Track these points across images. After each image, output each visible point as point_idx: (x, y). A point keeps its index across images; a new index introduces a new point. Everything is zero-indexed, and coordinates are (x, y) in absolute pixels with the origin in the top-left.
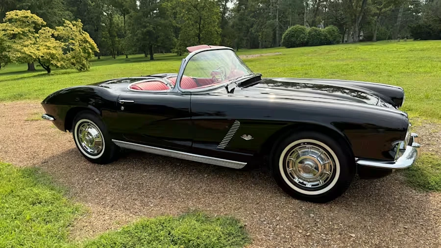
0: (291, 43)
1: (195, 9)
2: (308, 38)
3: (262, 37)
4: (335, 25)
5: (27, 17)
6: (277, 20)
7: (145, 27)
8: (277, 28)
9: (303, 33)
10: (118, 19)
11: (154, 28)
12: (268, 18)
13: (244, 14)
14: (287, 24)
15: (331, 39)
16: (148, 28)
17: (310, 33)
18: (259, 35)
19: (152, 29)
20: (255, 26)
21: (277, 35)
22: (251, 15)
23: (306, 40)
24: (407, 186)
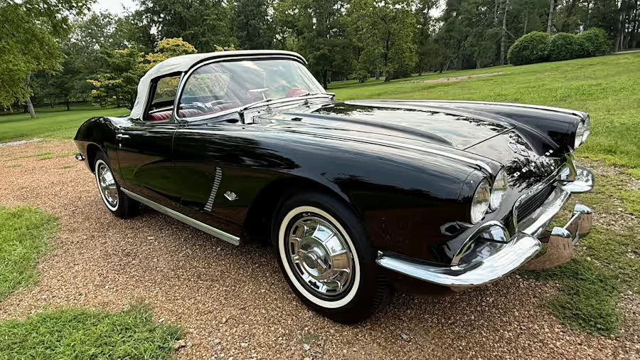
0: (521, 59)
1: (383, 22)
2: (551, 50)
3: (479, 52)
4: (599, 27)
5: (178, 45)
6: (504, 27)
7: (319, 49)
8: (503, 39)
9: (542, 43)
10: (292, 42)
11: (329, 50)
12: (490, 25)
13: (453, 23)
14: (518, 32)
15: (591, 49)
16: (322, 51)
17: (554, 42)
18: (476, 51)
19: (326, 51)
20: (470, 39)
21: (502, 49)
22: (464, 23)
23: (546, 52)
24: (549, 314)
